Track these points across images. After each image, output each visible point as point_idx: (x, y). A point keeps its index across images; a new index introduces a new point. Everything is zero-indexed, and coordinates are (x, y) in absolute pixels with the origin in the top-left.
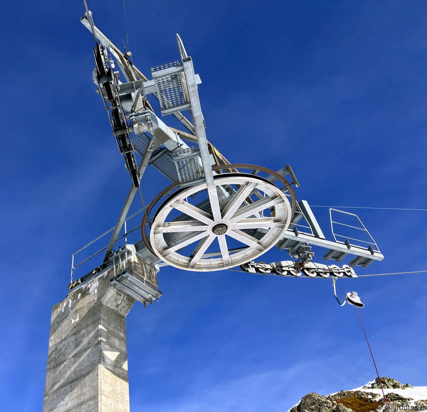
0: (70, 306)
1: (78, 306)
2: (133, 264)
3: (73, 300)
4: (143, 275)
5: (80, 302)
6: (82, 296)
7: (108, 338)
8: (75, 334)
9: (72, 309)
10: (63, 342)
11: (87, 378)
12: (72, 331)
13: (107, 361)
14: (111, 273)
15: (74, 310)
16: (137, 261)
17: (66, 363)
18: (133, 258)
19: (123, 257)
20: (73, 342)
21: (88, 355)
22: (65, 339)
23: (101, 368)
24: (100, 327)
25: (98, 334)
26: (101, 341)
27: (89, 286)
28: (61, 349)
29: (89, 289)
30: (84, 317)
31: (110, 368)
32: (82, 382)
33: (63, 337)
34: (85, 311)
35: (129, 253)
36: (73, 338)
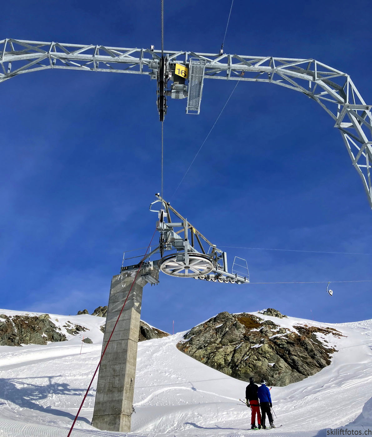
0: (122, 279)
1: (126, 280)
2: (151, 271)
3: (123, 277)
4: (154, 275)
5: (127, 278)
6: (128, 276)
7: (136, 297)
8: (123, 292)
9: (123, 280)
10: (118, 293)
11: (127, 311)
12: (122, 290)
13: (135, 306)
14: (142, 271)
15: (123, 281)
16: (153, 269)
17: (119, 302)
18: (152, 268)
19: (148, 266)
20: (122, 295)
21: (128, 303)
22: (118, 292)
23: (133, 309)
24: (134, 293)
25: (133, 296)
26: (134, 298)
27: (131, 273)
28: (116, 296)
29: (131, 274)
30: (128, 286)
31: (135, 309)
32: (125, 312)
33: (118, 291)
34: (128, 284)
35: (151, 265)
36: (122, 293)
